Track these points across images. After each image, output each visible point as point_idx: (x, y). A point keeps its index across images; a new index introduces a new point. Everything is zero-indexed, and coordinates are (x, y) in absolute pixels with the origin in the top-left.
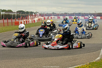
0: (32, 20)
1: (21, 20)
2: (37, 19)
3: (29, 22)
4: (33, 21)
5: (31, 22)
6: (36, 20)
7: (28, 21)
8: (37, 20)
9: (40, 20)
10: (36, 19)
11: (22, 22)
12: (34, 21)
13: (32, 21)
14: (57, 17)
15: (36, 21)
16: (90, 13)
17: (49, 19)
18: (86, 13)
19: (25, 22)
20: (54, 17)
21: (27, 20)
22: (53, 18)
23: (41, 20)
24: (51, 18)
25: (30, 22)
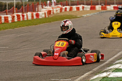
0: (32, 14)
1: (7, 15)
2: (43, 12)
3: (25, 17)
5: (30, 18)
6: (43, 14)
7: (23, 16)
8: (45, 13)
9: (52, 13)
11: (7, 17)
12: (37, 15)
13: (32, 16)
14: (90, 6)
15: (42, 16)
17: (73, 10)
19: (16, 17)
20: (83, 8)
21: (20, 14)
24: (78, 9)
25: (27, 18)
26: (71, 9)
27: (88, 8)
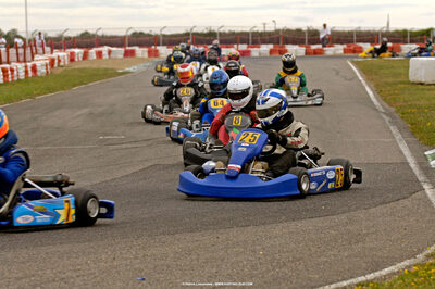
0: (26, 67)
2: (44, 62)
3: (16, 72)
4: (29, 69)
5: (22, 75)
6: (42, 66)
7: (12, 70)
8: (46, 65)
9: (56, 65)
10: (41, 61)
12: (34, 68)
13: (26, 72)
14: (121, 50)
15: (42, 70)
16: (255, 30)
17: (90, 58)
18: (240, 30)
20: (110, 52)
21: (6, 66)
22: (105, 53)
23: (62, 64)
24: (99, 54)
25: (18, 75)
26: (85, 56)
27: (119, 52)
